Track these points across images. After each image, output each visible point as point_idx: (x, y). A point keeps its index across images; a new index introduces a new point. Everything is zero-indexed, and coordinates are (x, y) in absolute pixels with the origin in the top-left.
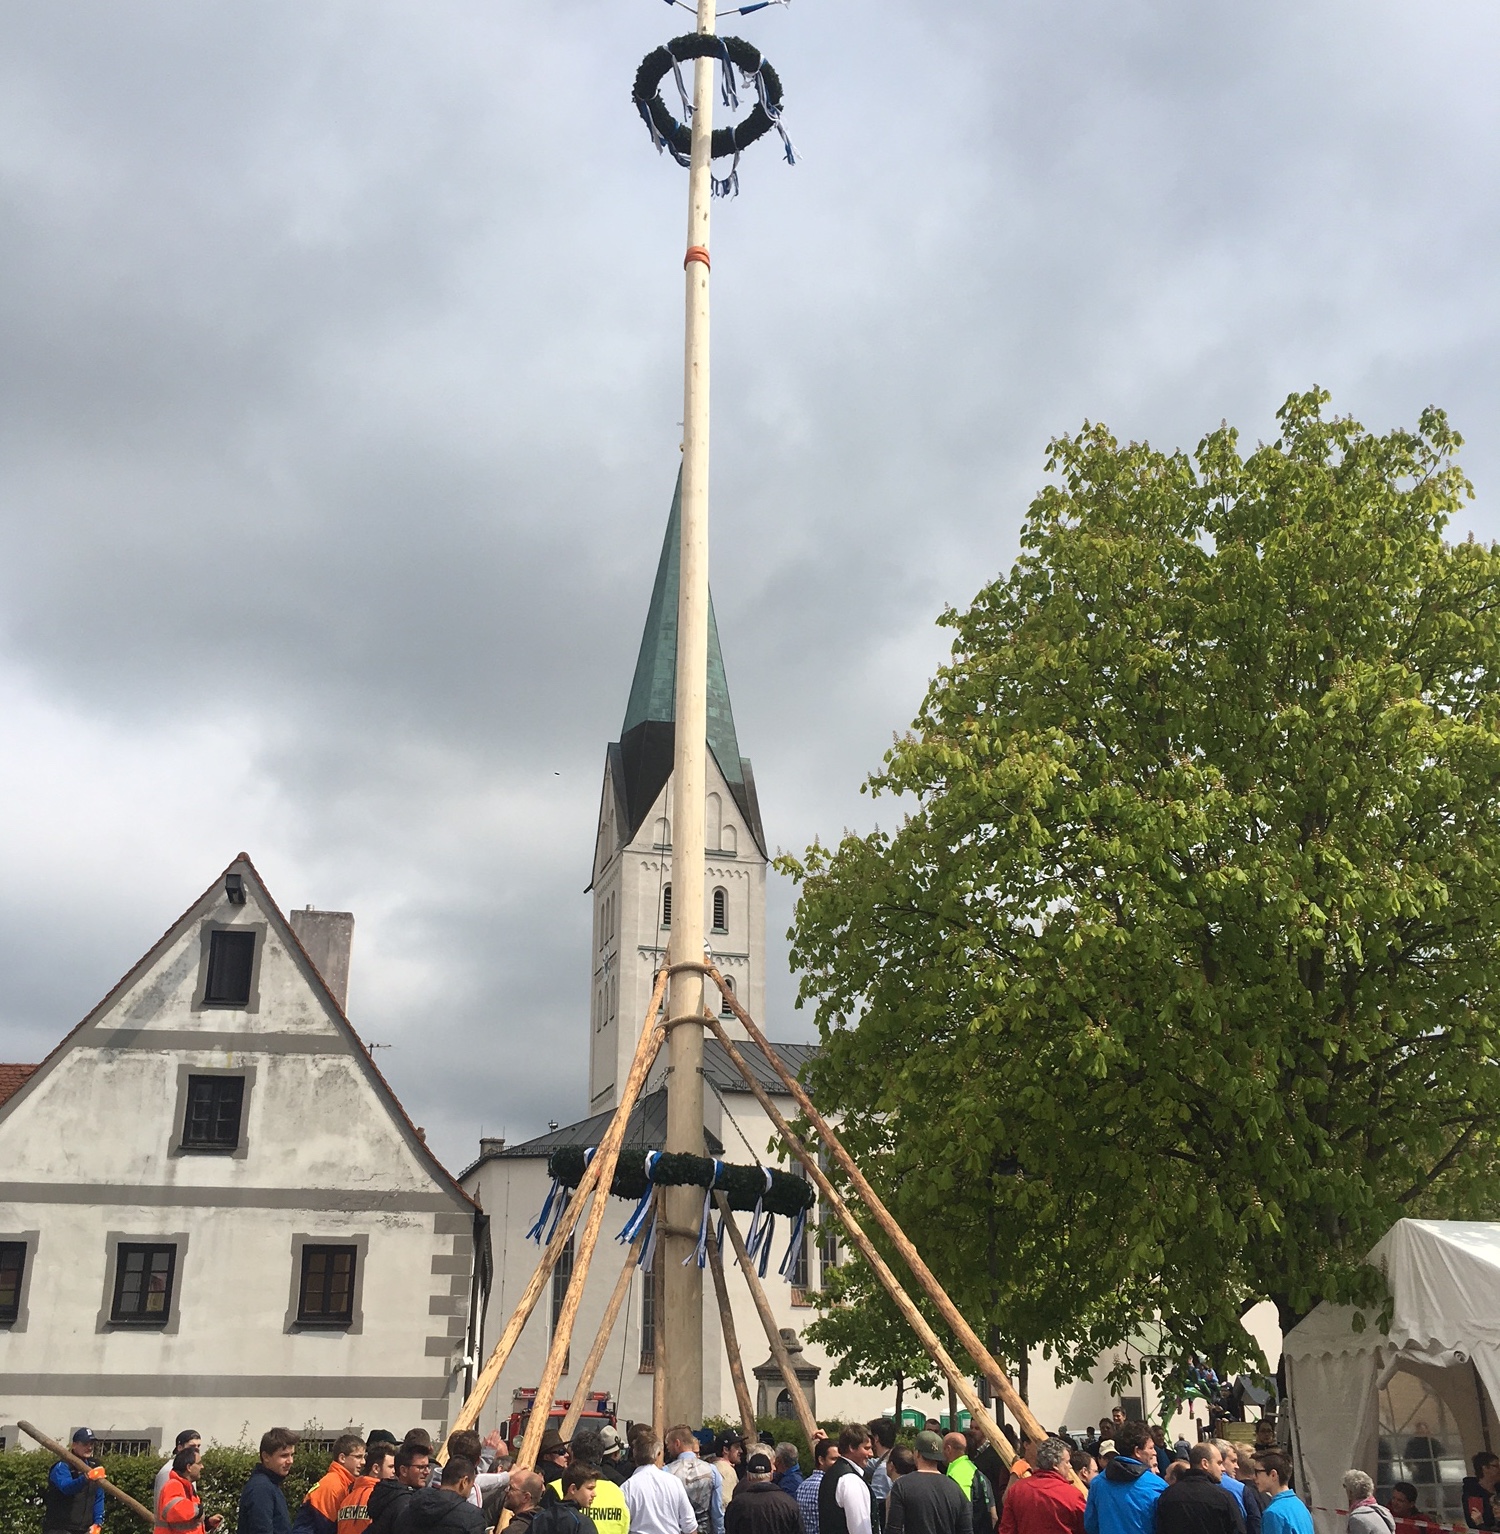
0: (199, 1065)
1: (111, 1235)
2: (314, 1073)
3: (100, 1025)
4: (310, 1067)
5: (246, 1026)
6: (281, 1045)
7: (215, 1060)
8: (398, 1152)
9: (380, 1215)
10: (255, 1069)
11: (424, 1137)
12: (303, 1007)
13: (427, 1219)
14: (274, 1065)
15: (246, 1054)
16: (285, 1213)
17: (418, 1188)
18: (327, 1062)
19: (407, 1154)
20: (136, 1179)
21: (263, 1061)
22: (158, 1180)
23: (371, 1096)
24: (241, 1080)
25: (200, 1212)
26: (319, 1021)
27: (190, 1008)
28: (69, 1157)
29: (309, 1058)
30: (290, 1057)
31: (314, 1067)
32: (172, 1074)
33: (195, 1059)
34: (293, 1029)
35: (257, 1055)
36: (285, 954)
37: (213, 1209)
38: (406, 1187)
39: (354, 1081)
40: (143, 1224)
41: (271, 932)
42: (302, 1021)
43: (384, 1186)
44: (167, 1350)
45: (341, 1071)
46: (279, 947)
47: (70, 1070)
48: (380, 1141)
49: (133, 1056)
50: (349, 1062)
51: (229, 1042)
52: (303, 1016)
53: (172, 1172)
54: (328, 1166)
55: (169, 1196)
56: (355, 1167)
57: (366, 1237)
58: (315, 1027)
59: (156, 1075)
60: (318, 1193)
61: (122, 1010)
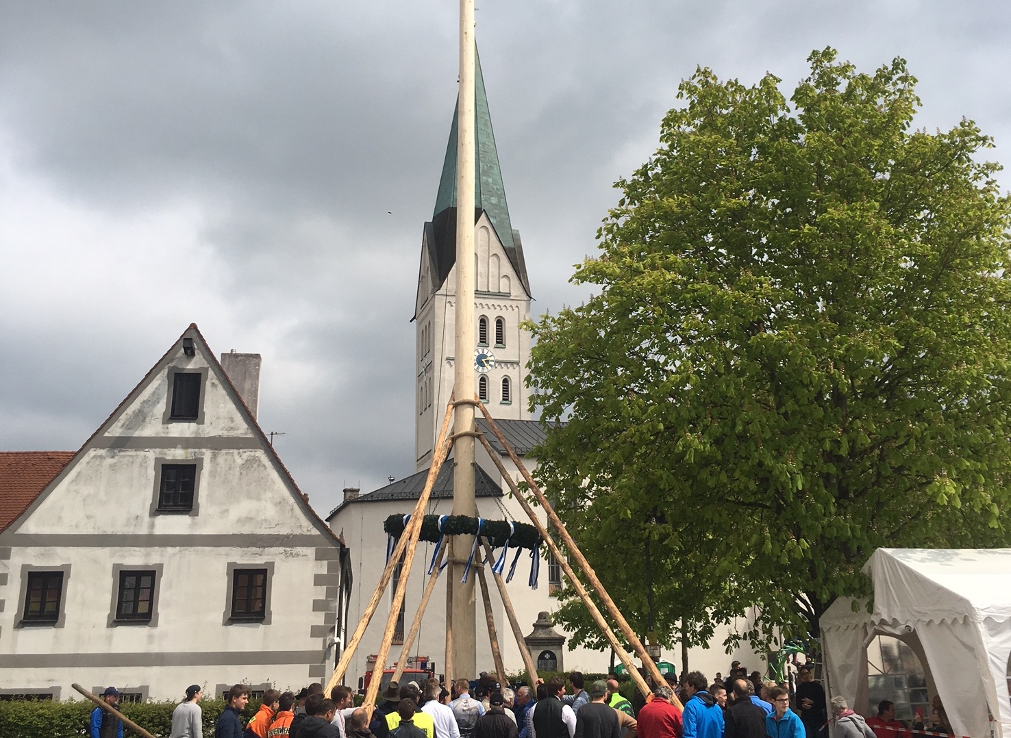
0: (168, 458)
1: (115, 567)
2: (239, 461)
3: (106, 434)
4: (237, 457)
5: (197, 432)
6: (219, 444)
7: (178, 455)
8: (292, 509)
9: (281, 549)
10: (202, 460)
11: (308, 499)
12: (232, 420)
13: (310, 552)
14: (214, 457)
15: (197, 450)
16: (223, 549)
17: (304, 532)
18: (247, 454)
19: (298, 511)
20: (130, 530)
21: (207, 454)
22: (143, 530)
23: (274, 475)
24: (194, 466)
25: (170, 550)
26: (241, 428)
27: (161, 421)
28: (89, 517)
29: (236, 452)
30: (224, 451)
31: (239, 457)
32: (152, 463)
33: (165, 454)
34: (225, 434)
35: (204, 450)
36: (219, 386)
37: (178, 548)
38: (297, 532)
39: (264, 466)
40: (135, 558)
41: (211, 373)
42: (231, 428)
43: (284, 531)
44: (151, 637)
45: (256, 460)
46: (217, 382)
47: (88, 463)
48: (281, 503)
49: (127, 453)
50: (260, 454)
51: (186, 443)
52: (232, 425)
53: (152, 526)
54: (249, 519)
55: (151, 541)
56: (266, 520)
57: (273, 564)
58: (238, 432)
59: (141, 465)
60: (243, 536)
61: (119, 425)
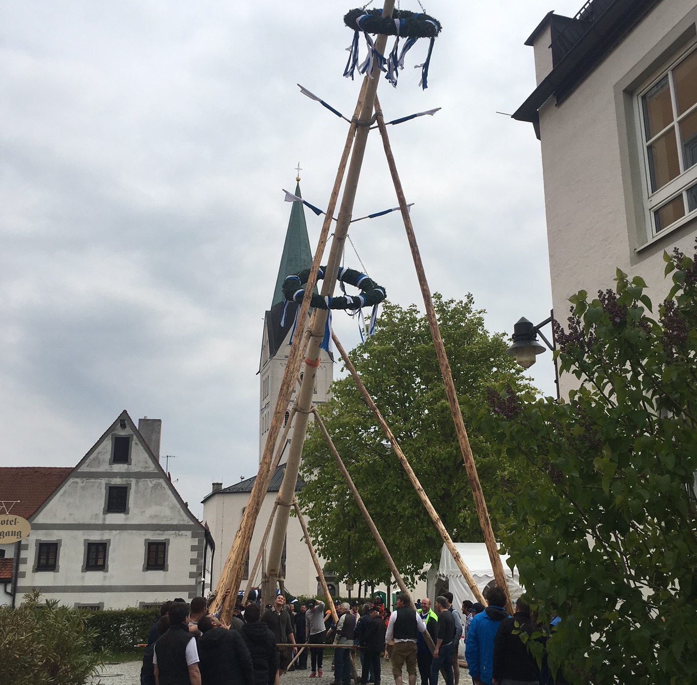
0: (112, 483)
1: (85, 540)
2: (150, 485)
3: (79, 470)
4: (149, 483)
5: (127, 469)
6: (139, 476)
7: (117, 481)
8: (179, 511)
9: (173, 532)
10: (131, 484)
11: (187, 506)
12: (146, 462)
13: (189, 533)
14: (137, 483)
15: (127, 479)
16: (142, 532)
17: (186, 523)
18: (155, 481)
19: (182, 512)
20: (93, 522)
21: (133, 481)
22: (100, 522)
23: (170, 492)
24: (126, 488)
25: (114, 532)
27: (108, 463)
28: (71, 514)
29: (148, 480)
30: (142, 480)
31: (151, 483)
32: (103, 486)
33: (111, 481)
34: (143, 470)
35: (131, 479)
36: (140, 444)
37: (118, 531)
38: (182, 523)
39: (164, 487)
40: (96, 536)
41: (135, 437)
42: (146, 467)
43: (175, 522)
44: (105, 577)
45: (159, 484)
46: (138, 442)
47: (69, 486)
48: (173, 508)
49: (91, 481)
50: (162, 481)
51: (122, 475)
53: (104, 519)
54: (156, 516)
55: (104, 527)
56: (165, 517)
57: (169, 539)
58: (151, 469)
59: (98, 487)
60: (153, 525)
61: (86, 465)
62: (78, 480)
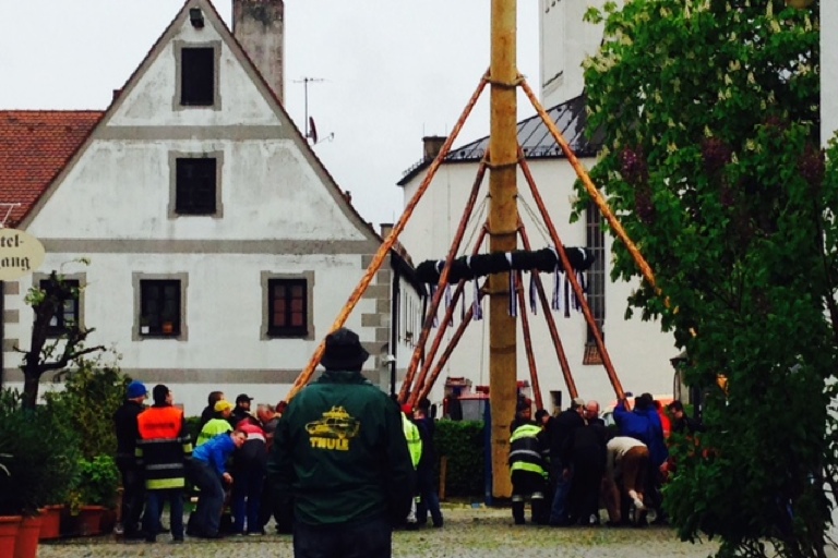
0: (183, 151)
1: (135, 275)
2: (266, 154)
3: (110, 124)
4: (262, 148)
5: (214, 120)
6: (241, 133)
7: (194, 147)
8: (332, 211)
9: (321, 257)
10: (222, 152)
11: (350, 198)
12: (254, 104)
13: (356, 259)
14: (236, 149)
15: (215, 141)
16: (254, 257)
17: (348, 237)
18: (276, 145)
19: (339, 213)
20: (147, 234)
21: (227, 147)
22: (162, 234)
23: (308, 169)
24: (213, 161)
25: (194, 257)
26: (266, 115)
27: (171, 108)
28: (100, 220)
29: (261, 142)
30: (248, 142)
31: (267, 149)
32: (164, 158)
33: (179, 146)
34: (247, 122)
35: (223, 141)
36: (236, 63)
37: (203, 255)
38: (339, 237)
39: (296, 159)
40: (158, 266)
41: (225, 48)
42: (254, 115)
43: (323, 236)
44: (181, 352)
45: (287, 152)
46: (233, 59)
47: (93, 157)
48: (317, 204)
49: (135, 146)
50: (290, 145)
51: (204, 133)
52: (255, 111)
53: (172, 229)
54: (283, 222)
55: (171, 246)
56: (301, 223)
57: (313, 273)
58: (263, 119)
59: (152, 159)
60: (275, 241)
61: (124, 112)
62: (110, 145)
